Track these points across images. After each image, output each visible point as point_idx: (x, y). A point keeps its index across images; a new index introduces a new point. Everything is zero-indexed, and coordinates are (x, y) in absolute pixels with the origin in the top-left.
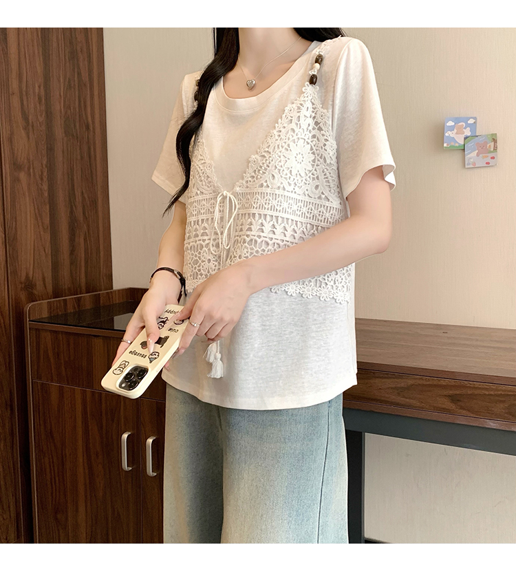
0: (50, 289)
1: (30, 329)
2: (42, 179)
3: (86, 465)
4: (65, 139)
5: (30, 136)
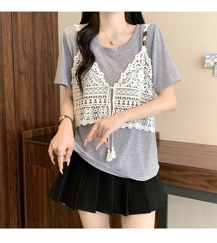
0: (34, 124)
1: (25, 142)
2: (31, 78)
3: (47, 201)
4: (41, 60)
5: (26, 60)
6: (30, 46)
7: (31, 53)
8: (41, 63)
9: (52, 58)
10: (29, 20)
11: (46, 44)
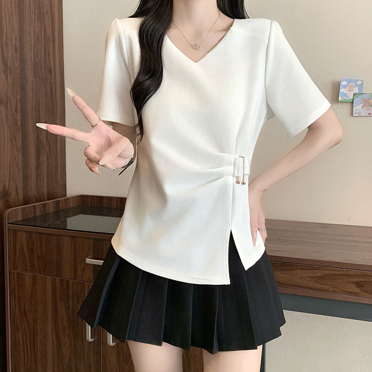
0: (21, 197)
1: (8, 229)
2: (16, 111)
3: (54, 337)
4: (34, 80)
5: (8, 78)
6: (14, 53)
7: (17, 65)
8: (34, 85)
9: (53, 76)
10: (13, 7)
11: (43, 50)
